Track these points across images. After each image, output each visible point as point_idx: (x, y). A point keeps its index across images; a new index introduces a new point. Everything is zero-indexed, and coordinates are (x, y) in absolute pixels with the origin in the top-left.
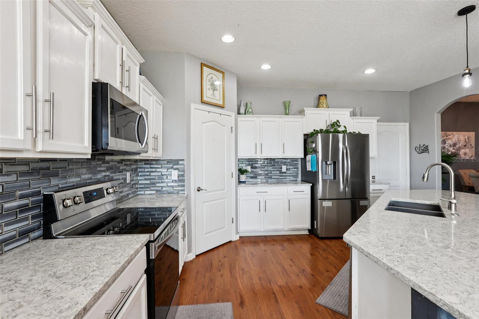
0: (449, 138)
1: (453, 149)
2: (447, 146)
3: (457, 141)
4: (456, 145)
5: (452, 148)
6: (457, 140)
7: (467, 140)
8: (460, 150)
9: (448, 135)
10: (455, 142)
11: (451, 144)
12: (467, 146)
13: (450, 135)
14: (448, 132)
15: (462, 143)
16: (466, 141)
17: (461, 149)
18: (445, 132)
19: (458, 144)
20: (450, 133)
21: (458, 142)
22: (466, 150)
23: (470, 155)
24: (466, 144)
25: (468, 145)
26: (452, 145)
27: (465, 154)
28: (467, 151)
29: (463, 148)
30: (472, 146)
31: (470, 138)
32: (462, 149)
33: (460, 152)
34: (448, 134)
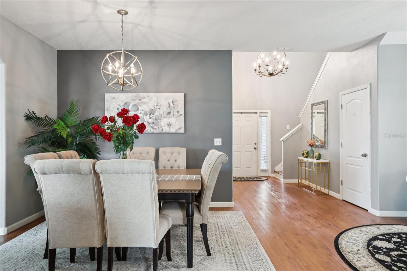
0: (142, 102)
1: (150, 118)
2: (141, 113)
3: (156, 107)
4: (155, 112)
5: (148, 116)
6: (156, 104)
7: (172, 105)
8: (161, 120)
9: (140, 98)
10: (152, 108)
11: (146, 110)
12: (172, 114)
13: (144, 98)
14: (140, 94)
15: (164, 109)
16: (169, 106)
17: (162, 118)
18: (137, 94)
19: (158, 110)
20: (145, 95)
21: (158, 107)
22: (170, 118)
23: (177, 127)
24: (170, 111)
25: (174, 112)
26: (148, 113)
27: (169, 125)
28: (172, 120)
29: (166, 116)
30: (180, 113)
31: (176, 101)
32: (164, 117)
33: (160, 122)
34: (142, 97)
